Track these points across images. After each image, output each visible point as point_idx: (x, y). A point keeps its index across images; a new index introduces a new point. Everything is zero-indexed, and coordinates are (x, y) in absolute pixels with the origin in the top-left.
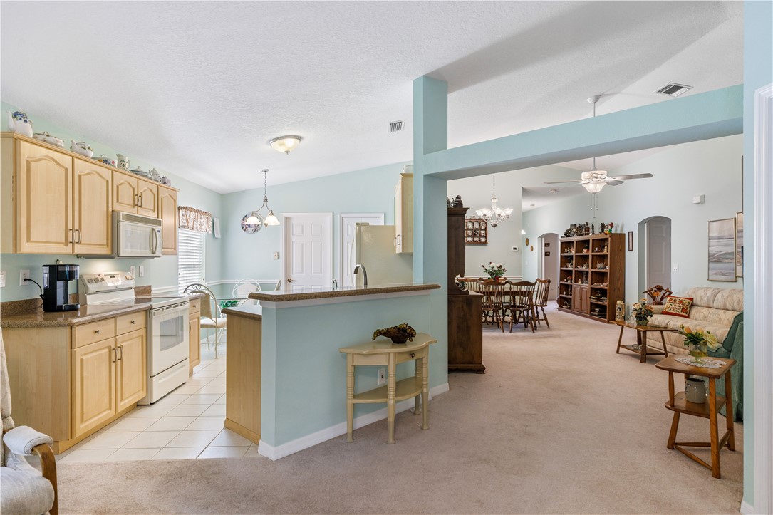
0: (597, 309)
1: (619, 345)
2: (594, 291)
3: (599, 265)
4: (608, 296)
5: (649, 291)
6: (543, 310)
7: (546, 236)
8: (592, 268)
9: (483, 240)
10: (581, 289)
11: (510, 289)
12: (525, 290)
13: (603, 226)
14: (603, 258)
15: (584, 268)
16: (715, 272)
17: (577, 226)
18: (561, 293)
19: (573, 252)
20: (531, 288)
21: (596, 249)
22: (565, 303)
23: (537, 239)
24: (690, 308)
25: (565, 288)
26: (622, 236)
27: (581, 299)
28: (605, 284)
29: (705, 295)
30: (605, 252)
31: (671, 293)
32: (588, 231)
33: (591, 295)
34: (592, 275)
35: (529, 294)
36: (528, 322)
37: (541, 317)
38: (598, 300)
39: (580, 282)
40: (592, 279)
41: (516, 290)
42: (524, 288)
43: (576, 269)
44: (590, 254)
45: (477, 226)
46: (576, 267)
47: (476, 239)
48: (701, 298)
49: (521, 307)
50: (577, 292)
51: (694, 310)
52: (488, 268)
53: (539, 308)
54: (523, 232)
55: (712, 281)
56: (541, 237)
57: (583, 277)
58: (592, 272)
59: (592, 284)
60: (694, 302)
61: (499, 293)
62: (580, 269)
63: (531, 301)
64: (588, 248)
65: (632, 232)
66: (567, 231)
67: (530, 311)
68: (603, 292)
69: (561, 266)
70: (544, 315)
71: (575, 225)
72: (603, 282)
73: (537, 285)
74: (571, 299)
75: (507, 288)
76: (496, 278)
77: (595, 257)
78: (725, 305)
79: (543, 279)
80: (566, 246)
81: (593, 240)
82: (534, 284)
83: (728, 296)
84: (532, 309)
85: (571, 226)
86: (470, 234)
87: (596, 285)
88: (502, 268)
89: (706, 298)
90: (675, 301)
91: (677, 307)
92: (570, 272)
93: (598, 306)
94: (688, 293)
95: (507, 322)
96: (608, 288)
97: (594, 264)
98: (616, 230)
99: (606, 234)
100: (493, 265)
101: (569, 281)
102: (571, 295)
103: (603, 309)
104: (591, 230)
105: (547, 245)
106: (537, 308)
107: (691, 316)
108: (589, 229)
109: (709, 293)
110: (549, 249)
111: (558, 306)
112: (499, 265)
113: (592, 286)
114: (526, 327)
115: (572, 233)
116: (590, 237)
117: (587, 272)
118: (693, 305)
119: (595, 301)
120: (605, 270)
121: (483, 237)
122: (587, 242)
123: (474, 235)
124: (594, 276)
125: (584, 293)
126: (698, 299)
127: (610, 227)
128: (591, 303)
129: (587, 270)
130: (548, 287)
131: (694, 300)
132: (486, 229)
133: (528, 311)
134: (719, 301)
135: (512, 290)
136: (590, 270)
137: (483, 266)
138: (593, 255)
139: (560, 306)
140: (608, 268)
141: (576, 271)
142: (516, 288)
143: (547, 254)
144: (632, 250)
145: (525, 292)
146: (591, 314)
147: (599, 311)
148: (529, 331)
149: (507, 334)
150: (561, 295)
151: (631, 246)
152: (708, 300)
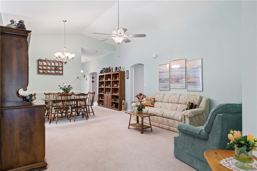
0: (114, 105)
1: (130, 125)
2: (113, 97)
3: (115, 85)
4: (119, 99)
5: (137, 96)
6: (91, 107)
7: (92, 74)
8: (112, 87)
9: (61, 72)
10: (108, 96)
11: (74, 98)
12: (82, 98)
13: (116, 68)
14: (116, 82)
15: (109, 87)
16: (161, 86)
17: (106, 68)
18: (99, 98)
19: (104, 80)
20: (85, 97)
21: (114, 78)
22: (101, 102)
23: (88, 75)
24: (154, 102)
25: (101, 96)
26: (124, 72)
27: (107, 100)
28: (118, 94)
29: (160, 96)
30: (117, 80)
31: (145, 96)
32: (110, 70)
33: (112, 99)
34: (112, 90)
35: (84, 100)
36: (84, 115)
37: (91, 111)
38: (115, 101)
39: (107, 93)
40: (112, 91)
41: (77, 98)
42: (82, 97)
43: (105, 87)
44: (111, 80)
45: (57, 64)
46: (105, 86)
47: (57, 72)
48: (158, 98)
49: (80, 107)
50: (106, 98)
51: (156, 103)
52: (62, 87)
53: (90, 107)
54: (82, 71)
55: (160, 90)
56: (90, 74)
57: (108, 91)
58: (112, 88)
59: (112, 94)
60: (155, 100)
61: (68, 101)
62: (107, 87)
63: (86, 103)
64: (110, 78)
65: (128, 71)
66: (101, 71)
67: (85, 109)
68: (117, 97)
69: (99, 86)
70: (92, 110)
71: (105, 68)
72: (116, 93)
73: (88, 95)
74: (103, 101)
75: (73, 97)
76: (67, 92)
77: (113, 82)
78: (168, 101)
79: (91, 92)
80: (101, 77)
81: (112, 74)
82: (87, 95)
83: (169, 97)
84: (86, 107)
85: (103, 69)
86: (53, 69)
87: (114, 94)
88: (70, 87)
89: (160, 98)
90: (148, 100)
91: (149, 103)
92: (103, 89)
93: (115, 103)
94: (152, 96)
95: (73, 116)
96: (119, 95)
97: (113, 84)
98: (121, 70)
99: (118, 71)
100: (65, 85)
101: (102, 93)
102: (103, 99)
103: (117, 105)
104: (111, 70)
105: (93, 78)
106: (88, 107)
107: (154, 106)
108: (110, 69)
109: (161, 96)
110: (93, 80)
111: (97, 104)
112: (68, 85)
113: (112, 95)
114: (83, 117)
115: (103, 72)
116: (111, 73)
117: (110, 88)
118: (155, 101)
119: (114, 101)
120: (117, 88)
121: (61, 70)
122: (110, 75)
123: (55, 70)
124: (113, 90)
125: (109, 98)
126: (157, 99)
127: (119, 68)
128: (112, 102)
129: (110, 87)
130: (94, 96)
131: (155, 99)
132: (62, 67)
133: (84, 109)
134: (165, 99)
135: (75, 98)
136: (111, 87)
137: (59, 86)
138: (112, 81)
139: (99, 104)
140: (118, 86)
141: (105, 88)
142: (77, 97)
143: (93, 82)
144: (128, 79)
145: (82, 99)
146: (112, 107)
147: (115, 106)
148: (84, 119)
149: (73, 123)
150: (99, 99)
151: (128, 77)
152: (161, 98)
